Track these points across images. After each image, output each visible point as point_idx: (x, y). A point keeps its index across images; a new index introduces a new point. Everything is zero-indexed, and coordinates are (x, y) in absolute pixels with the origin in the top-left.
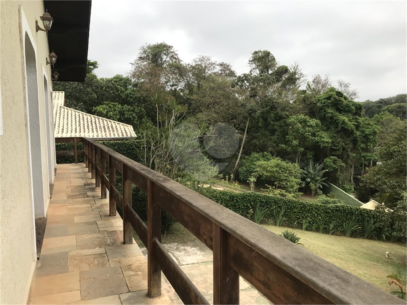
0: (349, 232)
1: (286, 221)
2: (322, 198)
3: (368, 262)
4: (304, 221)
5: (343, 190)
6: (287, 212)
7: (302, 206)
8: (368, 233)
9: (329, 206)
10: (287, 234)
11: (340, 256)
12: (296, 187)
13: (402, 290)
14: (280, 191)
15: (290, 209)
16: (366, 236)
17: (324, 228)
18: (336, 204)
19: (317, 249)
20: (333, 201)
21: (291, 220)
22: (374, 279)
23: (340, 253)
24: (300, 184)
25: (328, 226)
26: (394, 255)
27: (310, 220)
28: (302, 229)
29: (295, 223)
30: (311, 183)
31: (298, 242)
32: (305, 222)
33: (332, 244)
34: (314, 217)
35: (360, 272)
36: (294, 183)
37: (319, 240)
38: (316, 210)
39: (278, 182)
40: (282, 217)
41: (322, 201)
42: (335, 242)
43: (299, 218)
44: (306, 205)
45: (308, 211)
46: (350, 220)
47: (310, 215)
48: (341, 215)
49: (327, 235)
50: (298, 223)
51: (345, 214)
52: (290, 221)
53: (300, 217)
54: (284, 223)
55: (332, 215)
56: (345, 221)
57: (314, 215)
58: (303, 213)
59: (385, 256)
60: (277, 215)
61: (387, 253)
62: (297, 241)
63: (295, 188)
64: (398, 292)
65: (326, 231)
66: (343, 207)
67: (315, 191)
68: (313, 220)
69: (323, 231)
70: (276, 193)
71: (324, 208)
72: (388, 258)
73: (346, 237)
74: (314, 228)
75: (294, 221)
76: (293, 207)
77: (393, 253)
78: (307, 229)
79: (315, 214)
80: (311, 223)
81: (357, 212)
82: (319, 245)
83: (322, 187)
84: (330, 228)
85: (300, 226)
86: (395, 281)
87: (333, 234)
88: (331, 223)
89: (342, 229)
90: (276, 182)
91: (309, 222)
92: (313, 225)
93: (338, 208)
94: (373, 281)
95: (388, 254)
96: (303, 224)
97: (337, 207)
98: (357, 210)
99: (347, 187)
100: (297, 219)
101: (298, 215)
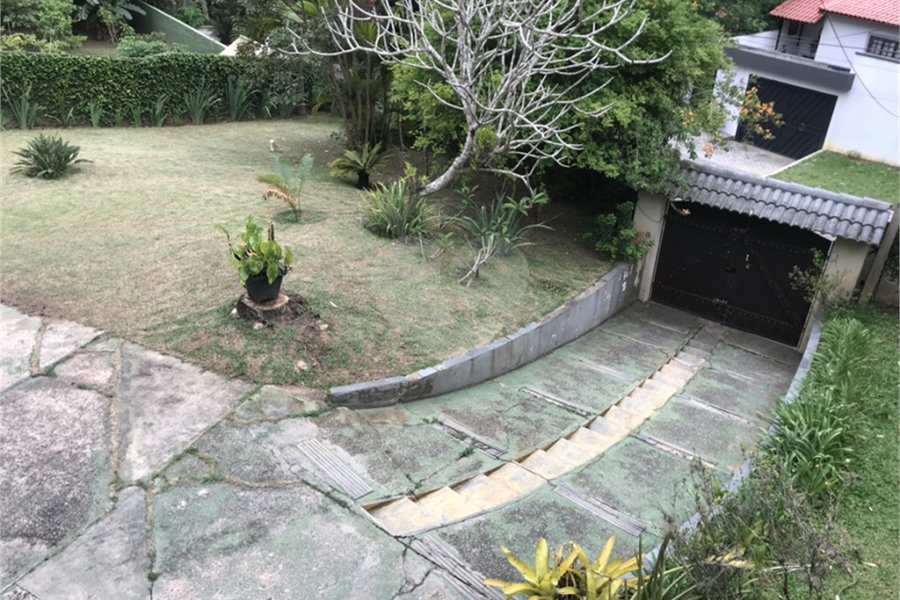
0: (199, 114)
1: (44, 111)
2: (127, 45)
3: (235, 168)
4: (91, 105)
5: (182, 20)
6: (42, 90)
7: (76, 68)
8: (236, 109)
9: (145, 60)
10: (44, 142)
11: (178, 168)
12: (65, 22)
13: (292, 205)
14: (21, 37)
15: (49, 81)
16: (234, 115)
17: (142, 114)
18: (160, 55)
19: (127, 164)
20: (154, 48)
21: (57, 108)
22: (245, 198)
23: (178, 162)
24: (74, 14)
25: (151, 107)
26: (286, 144)
27: (105, 100)
28: (92, 126)
29: (70, 114)
30: (102, 8)
31: (78, 158)
32: (95, 108)
33: (162, 147)
34: (114, 92)
35: (219, 191)
36: (56, 13)
37: (132, 142)
38: (116, 75)
39: (13, 15)
40: (31, 105)
41: (128, 50)
42: (171, 141)
43: (77, 101)
44: (87, 65)
45: (96, 79)
46: (197, 85)
47: (102, 88)
48: (176, 78)
49: (153, 128)
50: (78, 113)
51: (183, 74)
52: (54, 112)
53: (77, 96)
54: (39, 120)
55: (154, 81)
56: (187, 92)
57: (113, 86)
58: (83, 86)
59: (269, 148)
60: (15, 102)
61: (272, 141)
62: (71, 156)
63: (62, 25)
64: (289, 212)
65: (149, 120)
66: (176, 59)
67: (116, 28)
68: (113, 100)
69: (143, 122)
70: (11, 44)
71: (132, 66)
72: (275, 151)
73: (195, 124)
74: (118, 118)
75: (67, 110)
76: (54, 75)
77: (283, 139)
78: (103, 124)
79: (115, 84)
80: (110, 107)
81: (208, 67)
82: (129, 156)
83: (130, 17)
84: (157, 112)
85: (83, 120)
86: (276, 191)
87: (165, 124)
88: (155, 99)
89: (182, 109)
90: (8, 15)
91: (105, 107)
92: (115, 113)
93: (165, 64)
94: (243, 203)
95: (274, 144)
96: (89, 112)
97: (162, 60)
98: (208, 61)
99: (190, 11)
100: (74, 104)
101: (74, 94)
